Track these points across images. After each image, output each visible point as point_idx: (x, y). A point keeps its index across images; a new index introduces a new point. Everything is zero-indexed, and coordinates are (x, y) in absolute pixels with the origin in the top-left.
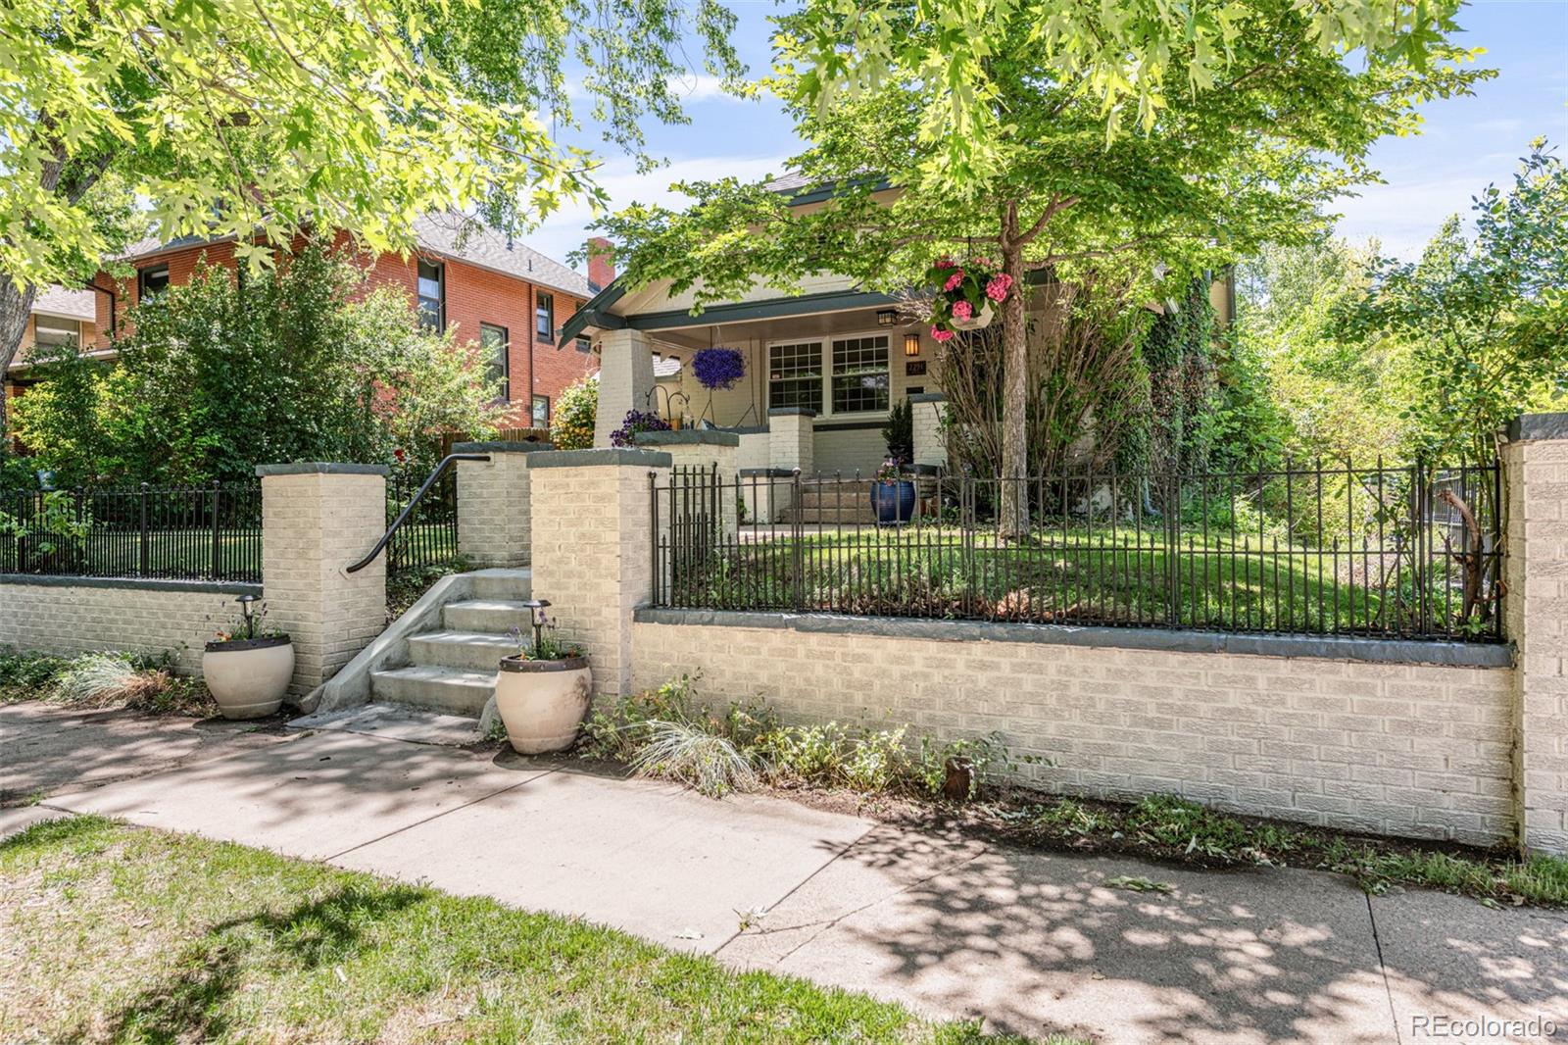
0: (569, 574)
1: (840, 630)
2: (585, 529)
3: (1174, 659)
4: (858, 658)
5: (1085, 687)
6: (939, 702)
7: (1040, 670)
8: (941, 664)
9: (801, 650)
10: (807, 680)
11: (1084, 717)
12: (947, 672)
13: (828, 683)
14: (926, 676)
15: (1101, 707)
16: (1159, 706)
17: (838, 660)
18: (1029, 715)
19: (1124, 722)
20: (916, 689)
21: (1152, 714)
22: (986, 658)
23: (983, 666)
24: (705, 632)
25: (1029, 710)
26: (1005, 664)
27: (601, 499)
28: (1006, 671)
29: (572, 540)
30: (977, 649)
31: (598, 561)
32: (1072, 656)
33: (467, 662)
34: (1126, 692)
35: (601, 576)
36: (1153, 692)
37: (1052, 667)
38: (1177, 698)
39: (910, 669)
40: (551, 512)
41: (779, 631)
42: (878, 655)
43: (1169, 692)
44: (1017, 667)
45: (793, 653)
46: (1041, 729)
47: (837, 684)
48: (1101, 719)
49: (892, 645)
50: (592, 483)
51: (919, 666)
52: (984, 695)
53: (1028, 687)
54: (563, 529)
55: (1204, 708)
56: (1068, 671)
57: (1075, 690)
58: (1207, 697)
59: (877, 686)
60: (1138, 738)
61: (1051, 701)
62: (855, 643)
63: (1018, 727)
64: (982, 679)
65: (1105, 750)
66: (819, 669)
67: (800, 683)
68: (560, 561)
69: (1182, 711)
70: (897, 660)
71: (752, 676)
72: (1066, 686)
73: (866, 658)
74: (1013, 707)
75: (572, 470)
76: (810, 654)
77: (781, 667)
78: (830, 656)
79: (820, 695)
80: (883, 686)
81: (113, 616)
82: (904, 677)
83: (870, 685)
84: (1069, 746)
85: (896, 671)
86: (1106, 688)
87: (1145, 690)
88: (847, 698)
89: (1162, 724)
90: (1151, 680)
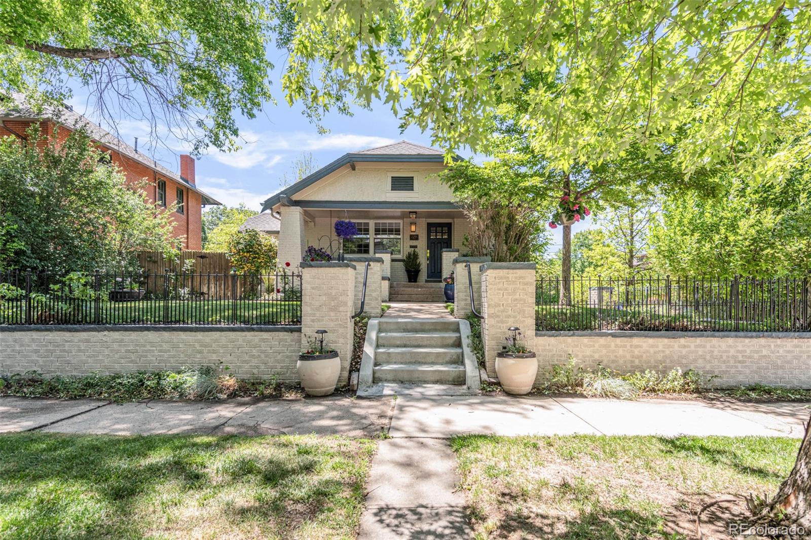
0: (509, 316)
1: (631, 336)
2: (517, 296)
3: (747, 340)
4: (637, 346)
5: (719, 351)
6: (668, 361)
7: (704, 347)
8: (669, 347)
9: (613, 345)
10: (616, 356)
11: (719, 362)
12: (671, 350)
13: (624, 357)
14: (663, 352)
15: (724, 358)
16: (743, 356)
17: (628, 347)
18: (700, 363)
19: (732, 362)
20: (659, 357)
21: (741, 359)
22: (686, 344)
23: (685, 346)
24: (569, 340)
25: (700, 361)
26: (692, 345)
27: (526, 284)
28: (693, 348)
29: (510, 302)
30: (682, 341)
31: (524, 311)
32: (715, 341)
33: (414, 361)
34: (732, 352)
35: (525, 317)
36: (741, 352)
37: (708, 346)
38: (748, 353)
39: (657, 349)
40: (499, 289)
41: (604, 338)
42: (645, 345)
43: (745, 351)
44: (696, 346)
45: (610, 346)
46: (704, 367)
47: (628, 357)
48: (724, 362)
49: (651, 341)
50: (521, 277)
51: (661, 348)
52: (685, 357)
53: (700, 353)
54: (505, 296)
55: (756, 356)
56: (714, 347)
57: (716, 353)
58: (757, 352)
59: (644, 356)
60: (736, 367)
61: (708, 357)
62: (636, 341)
63: (697, 367)
64: (684, 351)
65: (725, 372)
66: (621, 352)
67: (612, 358)
68: (503, 311)
69: (750, 357)
70: (652, 346)
71: (591, 356)
72: (713, 352)
73: (640, 346)
74: (695, 360)
75: (511, 271)
76: (616, 346)
77: (604, 352)
78: (625, 346)
79: (621, 362)
80: (647, 357)
81: (148, 347)
82: (655, 353)
83: (642, 356)
84: (714, 372)
85: (652, 350)
86: (726, 352)
87: (738, 351)
88: (632, 362)
89: (743, 362)
90: (740, 348)
